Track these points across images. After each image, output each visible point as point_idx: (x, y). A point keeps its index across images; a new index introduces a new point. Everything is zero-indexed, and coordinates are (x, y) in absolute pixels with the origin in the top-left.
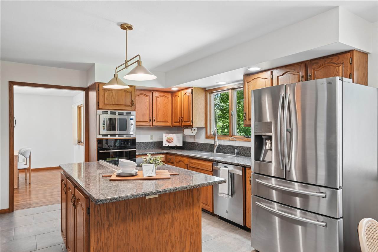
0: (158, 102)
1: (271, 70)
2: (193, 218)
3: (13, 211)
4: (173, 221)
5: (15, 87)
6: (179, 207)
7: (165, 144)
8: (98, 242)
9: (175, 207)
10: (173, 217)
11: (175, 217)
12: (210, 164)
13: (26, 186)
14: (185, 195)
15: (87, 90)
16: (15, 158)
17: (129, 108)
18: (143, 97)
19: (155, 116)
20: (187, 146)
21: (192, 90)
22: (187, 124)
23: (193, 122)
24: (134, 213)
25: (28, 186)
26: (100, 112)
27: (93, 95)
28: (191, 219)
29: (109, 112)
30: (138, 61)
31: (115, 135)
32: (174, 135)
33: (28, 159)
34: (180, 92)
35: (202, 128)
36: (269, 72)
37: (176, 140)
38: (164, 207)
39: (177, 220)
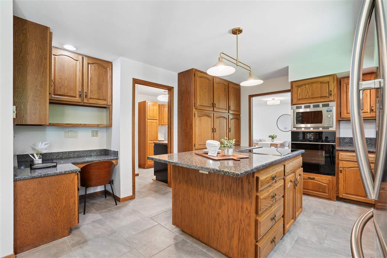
2: (242, 211)
4: (221, 203)
6: (227, 192)
9: (223, 191)
10: (221, 199)
11: (223, 201)
14: (234, 183)
17: (327, 99)
24: (192, 180)
28: (240, 212)
29: (303, 106)
38: (213, 186)
39: (225, 204)
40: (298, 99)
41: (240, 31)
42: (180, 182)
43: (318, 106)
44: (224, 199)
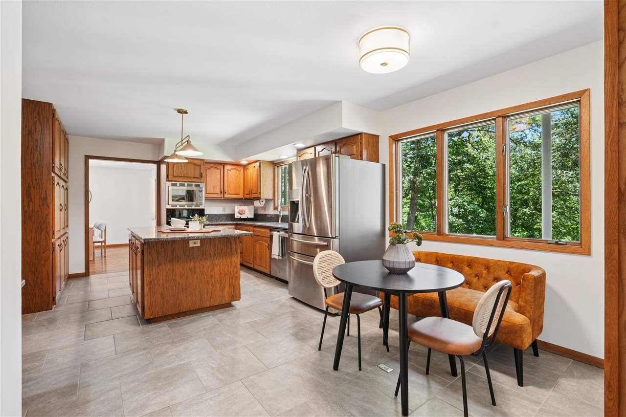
0: (229, 176)
1: (314, 146)
2: (232, 265)
3: (89, 275)
4: (213, 266)
5: (91, 161)
6: (219, 255)
7: (237, 216)
8: (150, 275)
9: (215, 255)
10: (213, 263)
11: (215, 263)
12: (268, 231)
13: (102, 258)
15: (159, 163)
16: (90, 230)
17: (198, 180)
18: (214, 170)
19: (226, 188)
20: (257, 217)
21: (260, 163)
22: (255, 196)
23: (260, 194)
24: (179, 256)
25: (103, 259)
26: (169, 183)
27: (163, 167)
29: (186, 184)
30: (187, 141)
31: (191, 205)
32: (246, 207)
33: (104, 232)
34: (250, 165)
35: (271, 200)
36: (313, 148)
37: (248, 212)
38: (206, 254)
39: (217, 266)
40: (174, 176)
41: (186, 112)
42: (159, 264)
43: (191, 185)
44: (216, 261)
